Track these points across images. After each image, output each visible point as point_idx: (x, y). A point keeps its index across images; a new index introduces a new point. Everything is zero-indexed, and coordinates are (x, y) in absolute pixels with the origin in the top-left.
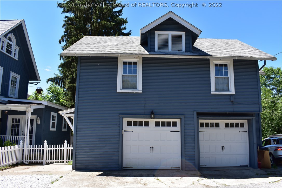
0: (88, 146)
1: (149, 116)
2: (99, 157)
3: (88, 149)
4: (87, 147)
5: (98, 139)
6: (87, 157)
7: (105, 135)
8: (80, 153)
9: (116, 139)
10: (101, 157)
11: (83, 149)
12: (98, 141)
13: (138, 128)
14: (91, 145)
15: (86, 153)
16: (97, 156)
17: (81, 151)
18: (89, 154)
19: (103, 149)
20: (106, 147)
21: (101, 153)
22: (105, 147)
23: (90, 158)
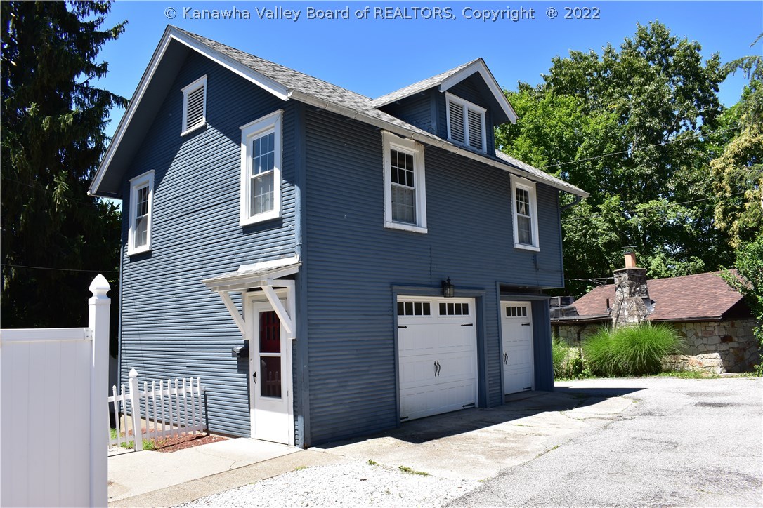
0: (335, 371)
1: (439, 290)
2: (359, 400)
3: (335, 380)
4: (334, 376)
5: (355, 352)
6: (334, 405)
7: (368, 340)
8: (320, 396)
9: (387, 348)
10: (364, 399)
11: (324, 384)
12: (353, 357)
13: (414, 317)
14: (341, 369)
15: (331, 392)
16: (355, 398)
17: (321, 389)
18: (337, 394)
19: (365, 377)
20: (370, 372)
21: (361, 389)
22: (368, 371)
23: (341, 407)
